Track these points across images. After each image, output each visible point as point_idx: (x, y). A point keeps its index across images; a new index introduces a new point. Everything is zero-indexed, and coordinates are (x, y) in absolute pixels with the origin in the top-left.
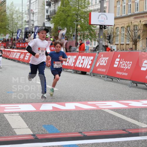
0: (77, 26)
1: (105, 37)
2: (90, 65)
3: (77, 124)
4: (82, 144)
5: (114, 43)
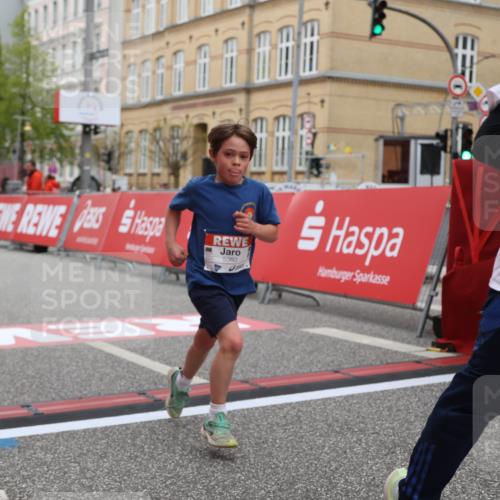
0: (23, 124)
1: (97, 155)
2: (57, 227)
3: (18, 385)
4: (30, 437)
5: (122, 172)
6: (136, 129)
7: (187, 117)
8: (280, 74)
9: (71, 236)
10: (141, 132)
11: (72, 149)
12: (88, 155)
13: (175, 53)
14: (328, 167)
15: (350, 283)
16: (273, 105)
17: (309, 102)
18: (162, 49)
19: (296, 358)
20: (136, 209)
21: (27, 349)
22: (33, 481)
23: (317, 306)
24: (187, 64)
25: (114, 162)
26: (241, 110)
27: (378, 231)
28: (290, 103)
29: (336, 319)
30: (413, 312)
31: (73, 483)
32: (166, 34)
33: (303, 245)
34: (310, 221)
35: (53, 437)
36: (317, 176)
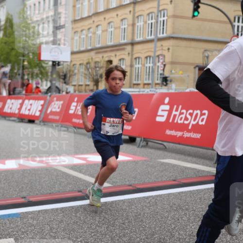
0: (24, 61)
1: (59, 76)
2: (39, 111)
3: (20, 187)
4: (26, 212)
5: (71, 84)
6: (78, 63)
7: (103, 57)
8: (148, 36)
9: (46, 115)
10: (80, 64)
11: (47, 73)
12: (54, 76)
13: (97, 26)
14: (171, 81)
15: (182, 137)
16: (144, 51)
17: (162, 49)
18: (91, 24)
19: (155, 174)
20: (77, 102)
21: (25, 170)
22: (28, 234)
23: (165, 149)
24: (103, 31)
25: (67, 79)
26: (129, 54)
27: (195, 112)
28: (153, 50)
29: (174, 155)
30: (212, 151)
31: (46, 235)
32: (93, 17)
33: (158, 119)
34: (162, 107)
35: (37, 213)
36: (166, 85)
